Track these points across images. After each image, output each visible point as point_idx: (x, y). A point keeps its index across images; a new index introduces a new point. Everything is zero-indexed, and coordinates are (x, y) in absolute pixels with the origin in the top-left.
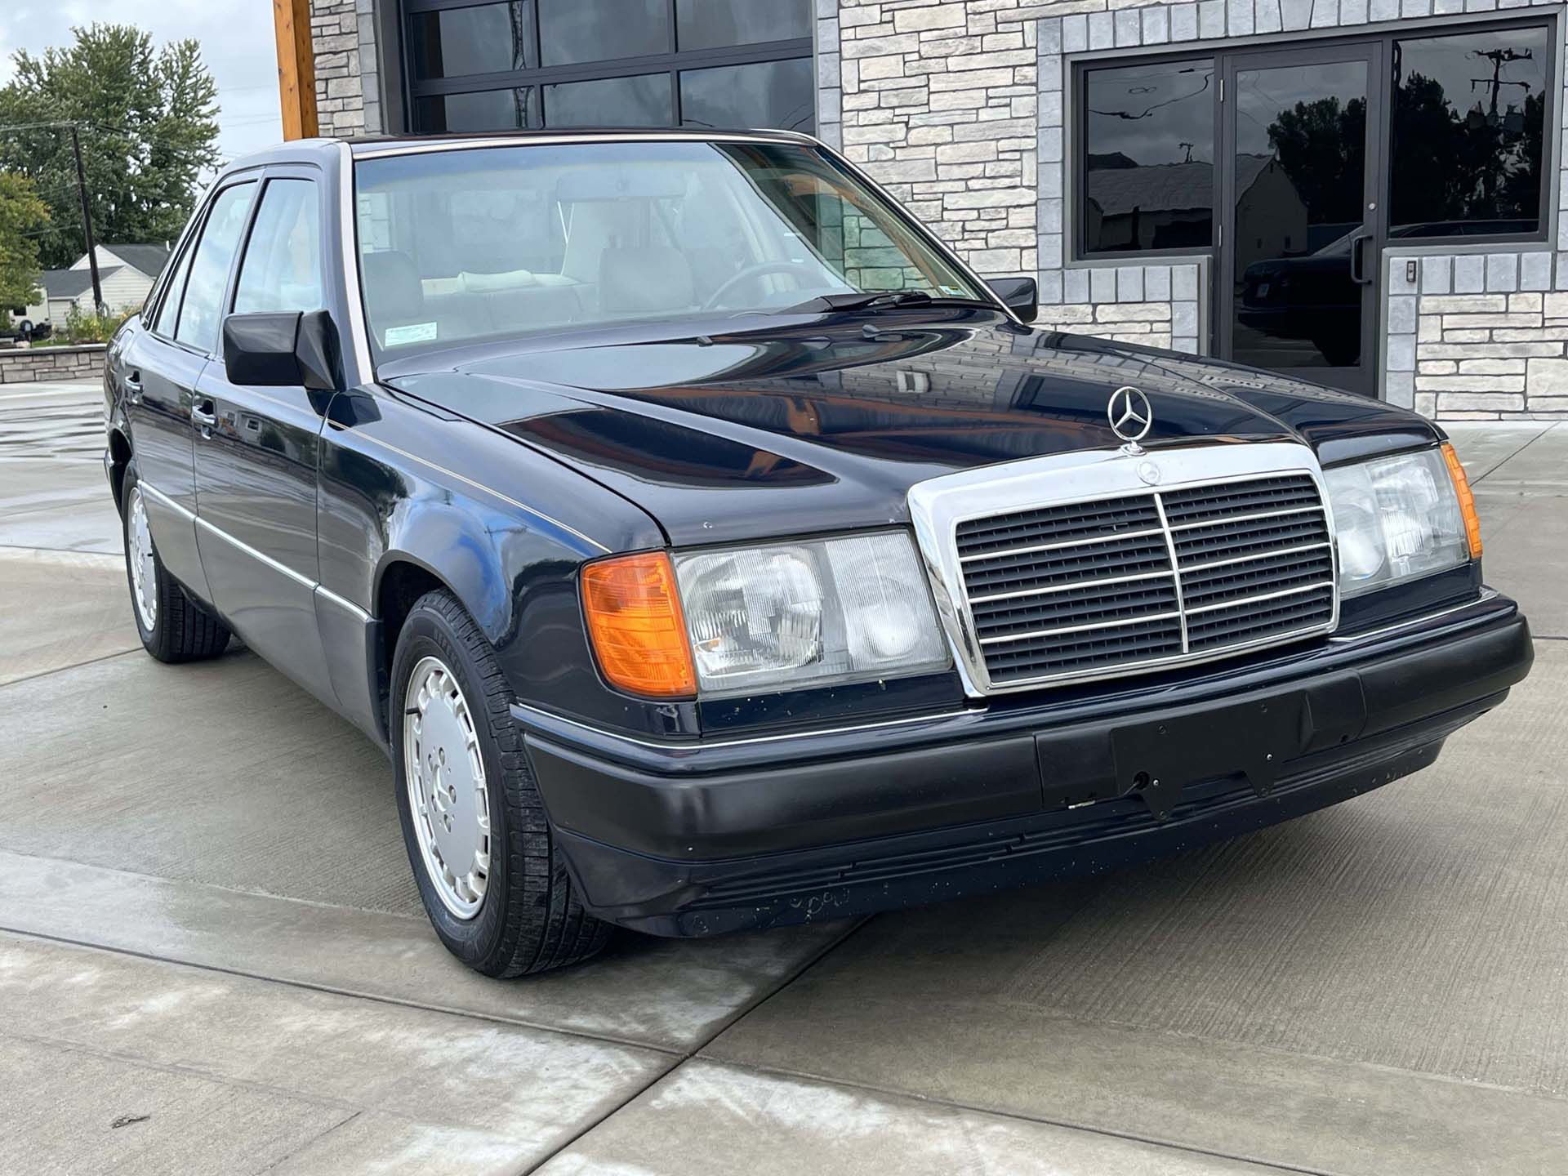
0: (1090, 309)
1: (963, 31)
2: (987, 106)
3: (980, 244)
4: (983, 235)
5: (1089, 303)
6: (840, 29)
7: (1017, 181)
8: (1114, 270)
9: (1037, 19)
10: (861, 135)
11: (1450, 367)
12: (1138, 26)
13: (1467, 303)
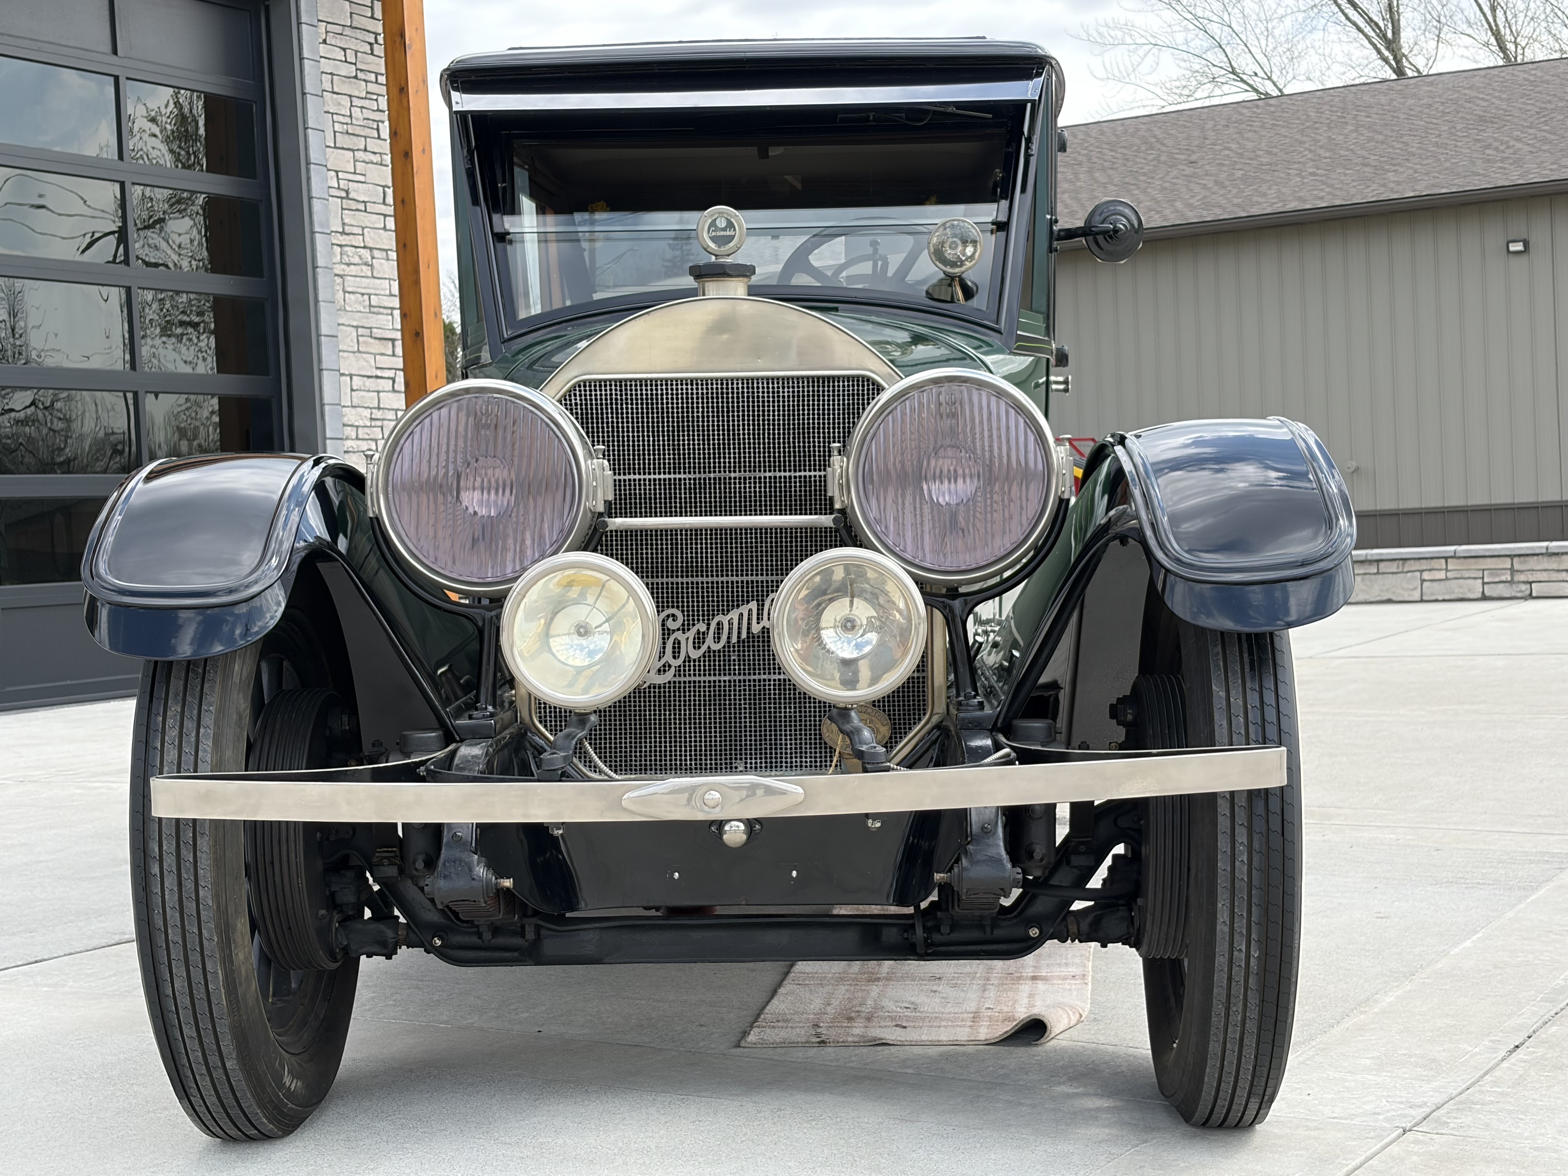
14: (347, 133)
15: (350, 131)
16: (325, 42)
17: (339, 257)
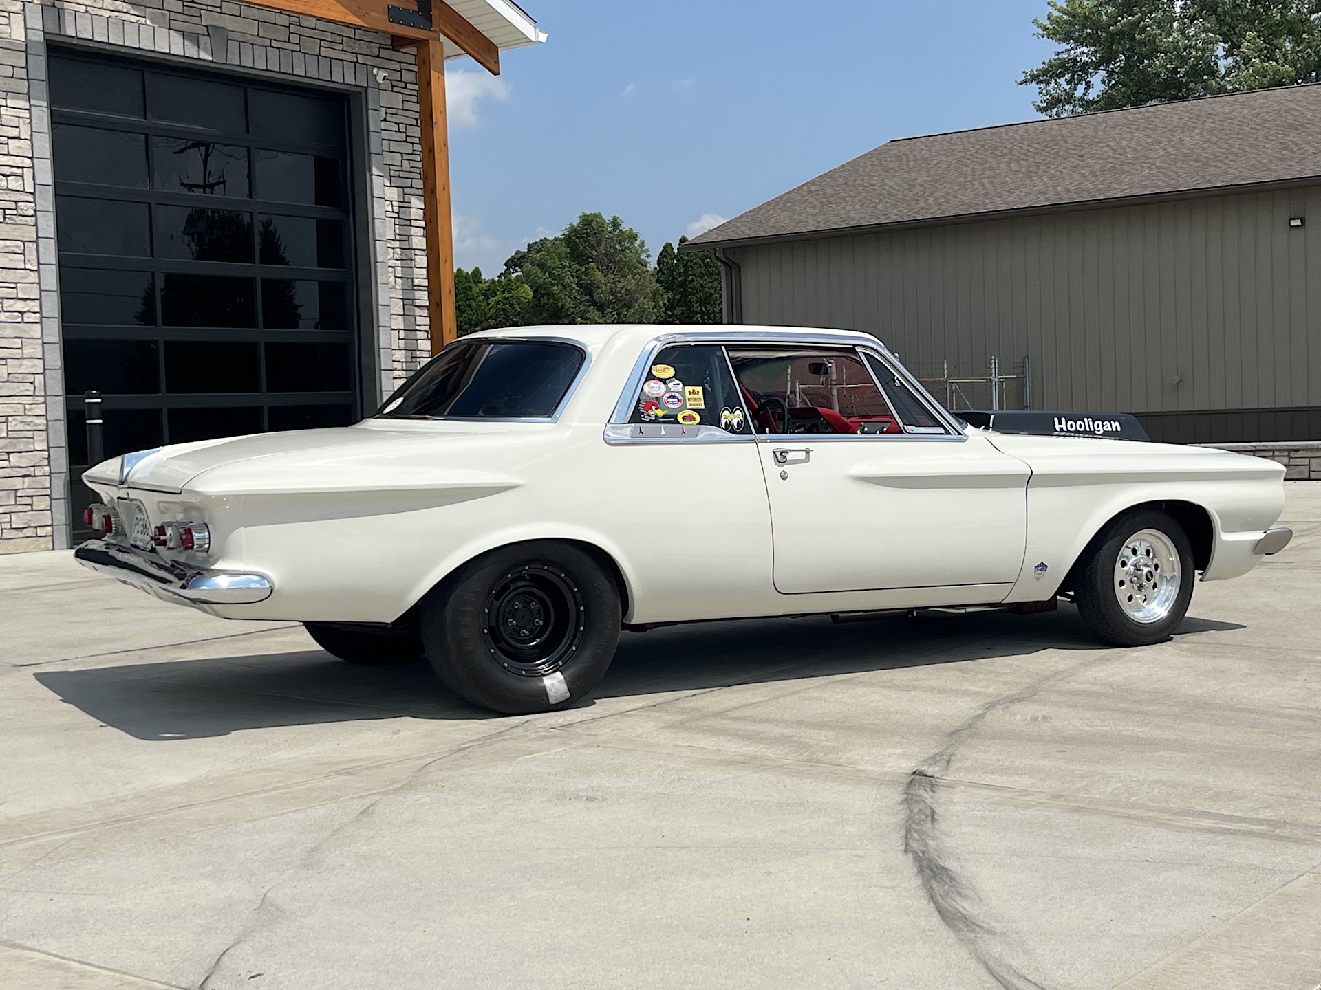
14: (399, 177)
15: (401, 176)
16: (385, 120)
17: (392, 256)
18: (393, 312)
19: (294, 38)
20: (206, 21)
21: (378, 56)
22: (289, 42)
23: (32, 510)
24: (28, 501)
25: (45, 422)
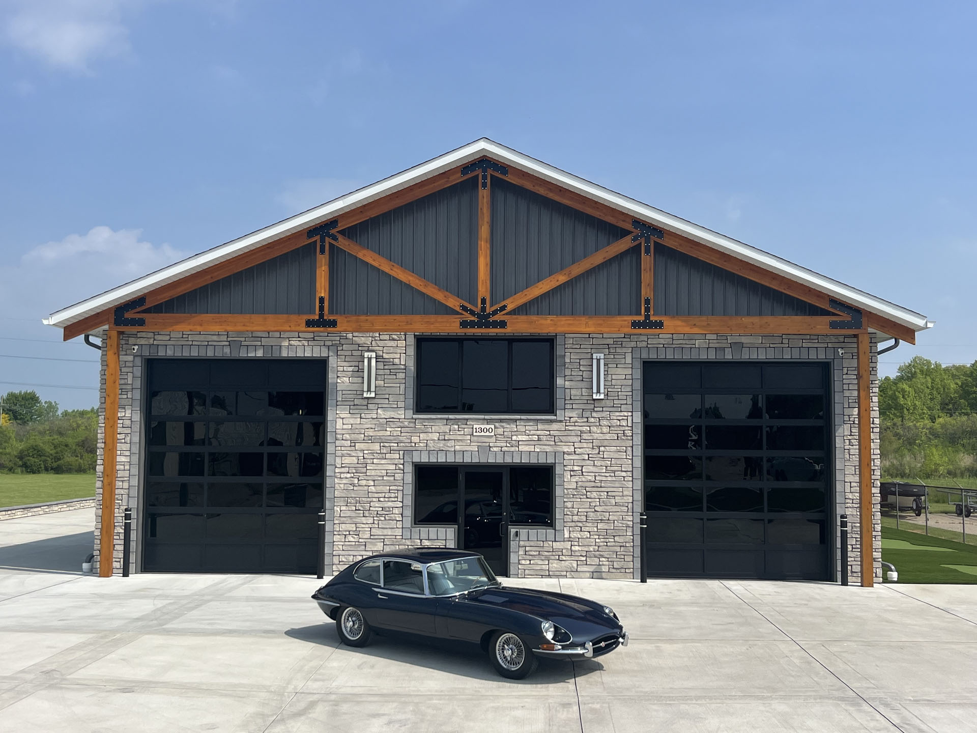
0: (419, 541)
1: (379, 452)
2: (386, 475)
3: (383, 519)
4: (384, 516)
5: (420, 539)
6: (336, 447)
7: (396, 499)
8: (428, 529)
9: (404, 451)
10: (342, 481)
11: (528, 562)
12: (436, 456)
13: (532, 544)
18: (846, 473)
19: (785, 341)
20: (730, 340)
21: (844, 342)
22: (782, 343)
23: (624, 561)
24: (623, 557)
25: (632, 523)
